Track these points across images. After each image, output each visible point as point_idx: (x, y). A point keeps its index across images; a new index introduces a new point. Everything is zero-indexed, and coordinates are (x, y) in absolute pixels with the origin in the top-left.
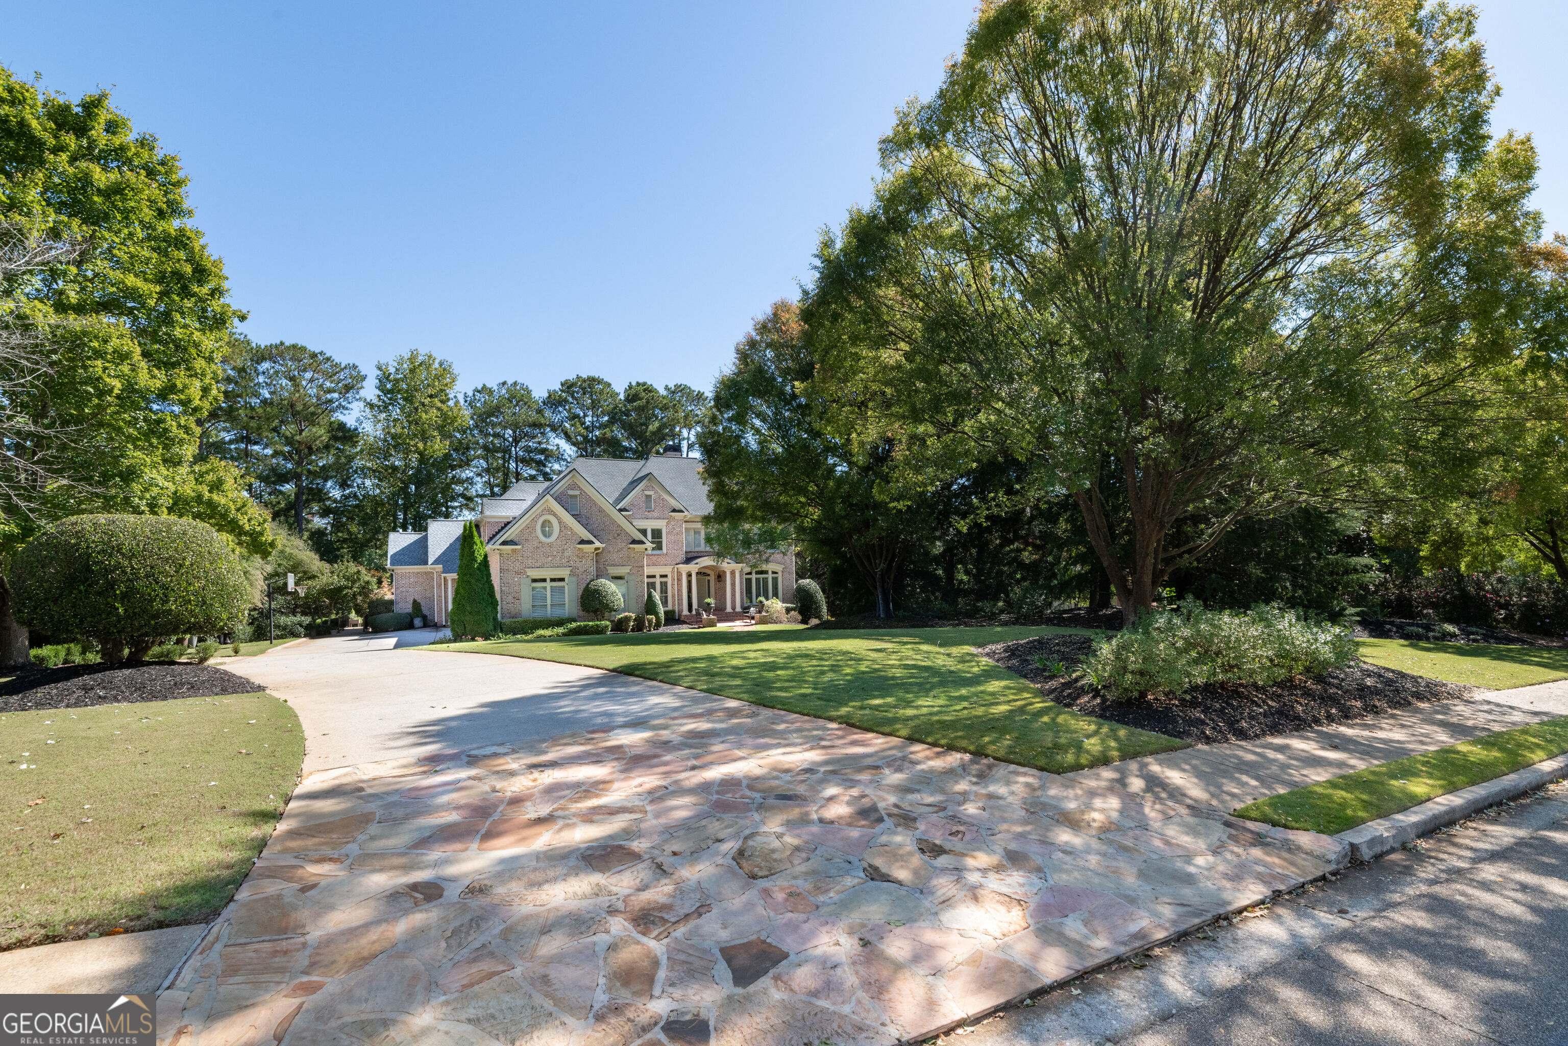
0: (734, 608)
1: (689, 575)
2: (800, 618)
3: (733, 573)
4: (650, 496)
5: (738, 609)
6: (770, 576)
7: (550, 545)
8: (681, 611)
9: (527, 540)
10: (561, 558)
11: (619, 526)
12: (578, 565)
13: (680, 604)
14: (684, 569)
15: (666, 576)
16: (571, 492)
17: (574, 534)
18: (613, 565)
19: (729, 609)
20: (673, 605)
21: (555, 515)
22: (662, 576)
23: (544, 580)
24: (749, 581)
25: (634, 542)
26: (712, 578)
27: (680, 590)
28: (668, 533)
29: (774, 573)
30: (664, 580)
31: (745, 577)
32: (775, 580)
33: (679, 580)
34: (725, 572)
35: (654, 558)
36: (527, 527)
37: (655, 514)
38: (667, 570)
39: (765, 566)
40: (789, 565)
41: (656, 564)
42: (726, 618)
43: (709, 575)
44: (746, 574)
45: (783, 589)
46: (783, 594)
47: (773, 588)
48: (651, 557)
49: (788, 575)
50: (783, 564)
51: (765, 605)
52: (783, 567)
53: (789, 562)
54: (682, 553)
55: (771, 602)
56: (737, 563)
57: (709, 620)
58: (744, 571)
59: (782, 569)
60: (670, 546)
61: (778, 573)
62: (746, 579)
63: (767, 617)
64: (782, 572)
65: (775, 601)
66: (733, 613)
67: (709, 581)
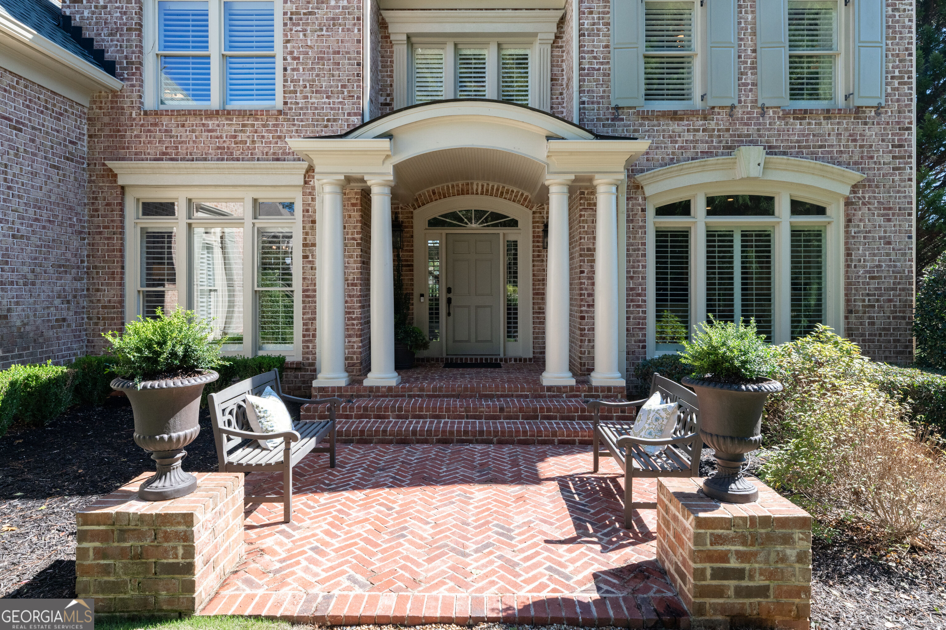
5: (606, 372)
6: (782, 225)
15: (287, 209)
19: (555, 371)
22: (266, 209)
24: (672, 249)
26: (525, 236)
28: (290, 19)
29: (799, 207)
31: (653, 223)
32: (808, 246)
39: (755, 171)
40: (887, 169)
41: (236, 154)
42: (519, 424)
43: (513, 223)
44: (662, 211)
45: (848, 285)
46: (850, 312)
47: (795, 286)
48: (211, 123)
49: (880, 220)
50: (856, 165)
51: (761, 395)
52: (856, 176)
53: (888, 158)
54: (348, 107)
55: (809, 358)
56: (598, 137)
57: (104, 537)
58: (649, 191)
59: (846, 191)
60: (302, 76)
61: (820, 211)
62: (661, 235)
63: (787, 540)
64: (848, 203)
65: (829, 350)
66: (571, 392)
67: (512, 247)
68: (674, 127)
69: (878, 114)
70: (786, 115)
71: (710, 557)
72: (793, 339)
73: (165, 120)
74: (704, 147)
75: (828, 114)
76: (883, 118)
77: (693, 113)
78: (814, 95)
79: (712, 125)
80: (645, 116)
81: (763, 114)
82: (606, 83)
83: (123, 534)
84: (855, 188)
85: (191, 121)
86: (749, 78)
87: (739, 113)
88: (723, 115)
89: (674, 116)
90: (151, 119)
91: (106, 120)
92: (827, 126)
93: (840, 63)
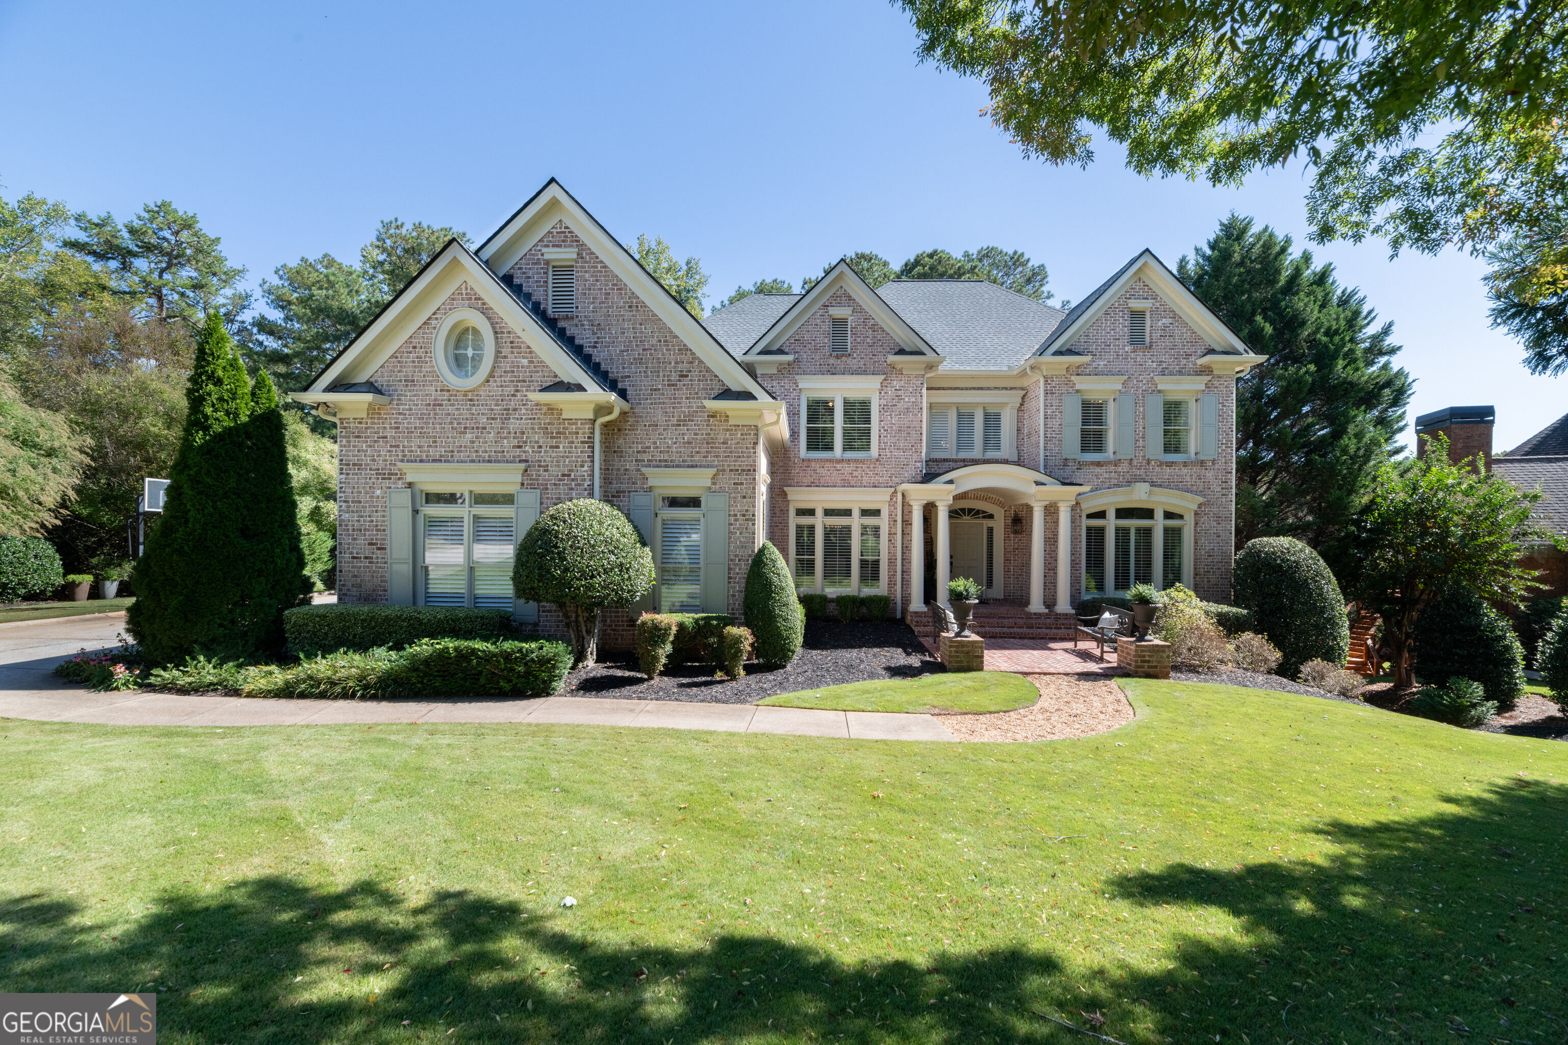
0: (1050, 602)
1: (929, 511)
2: (1275, 656)
3: (1051, 511)
4: (844, 322)
5: (1064, 606)
6: (1158, 525)
7: (471, 398)
8: (906, 601)
9: (410, 381)
10: (499, 438)
11: (684, 349)
12: (547, 456)
13: (906, 583)
14: (920, 494)
15: (876, 513)
16: (552, 254)
17: (537, 364)
18: (667, 464)
19: (1036, 605)
20: (891, 583)
21: (485, 310)
22: (865, 513)
23: (451, 499)
24: (1096, 537)
25: (727, 394)
26: (999, 525)
27: (906, 549)
28: (883, 409)
29: (1168, 515)
30: (870, 521)
31: (1085, 523)
32: (1173, 537)
33: (907, 523)
34: (1030, 509)
35: (847, 469)
36: (411, 345)
37: (852, 363)
38: (878, 498)
39: (1144, 497)
40: (1218, 495)
41: (852, 483)
42: (1025, 630)
43: (991, 516)
44: (1090, 516)
45: (1196, 559)
46: (1196, 574)
47: (1166, 557)
48: (839, 466)
49: (1215, 524)
50: (1200, 493)
51: (1156, 608)
52: (1200, 499)
53: (1219, 489)
54: (915, 457)
55: (1171, 598)
56: (1064, 484)
57: (957, 647)
58: (1083, 506)
59: (1195, 507)
60: (889, 440)
61: (1181, 517)
62: (1089, 529)
63: (1164, 651)
64: (1196, 514)
65: (1181, 595)
66: (1047, 616)
67: (990, 530)
68: (1098, 470)
69: (1213, 464)
70: (1161, 464)
71: (1140, 656)
72: (1164, 589)
73: (813, 464)
74: (1114, 482)
75: (1185, 464)
76: (1216, 466)
77: (1109, 463)
78: (1177, 450)
79: (1120, 469)
80: (1081, 465)
81: (1148, 463)
82: (1060, 445)
83: (963, 646)
84: (1200, 506)
85: (827, 465)
86: (1141, 443)
87: (1135, 462)
88: (1126, 464)
89: (1098, 464)
90: (805, 464)
91: (781, 464)
92: (1185, 471)
93: (1192, 435)
